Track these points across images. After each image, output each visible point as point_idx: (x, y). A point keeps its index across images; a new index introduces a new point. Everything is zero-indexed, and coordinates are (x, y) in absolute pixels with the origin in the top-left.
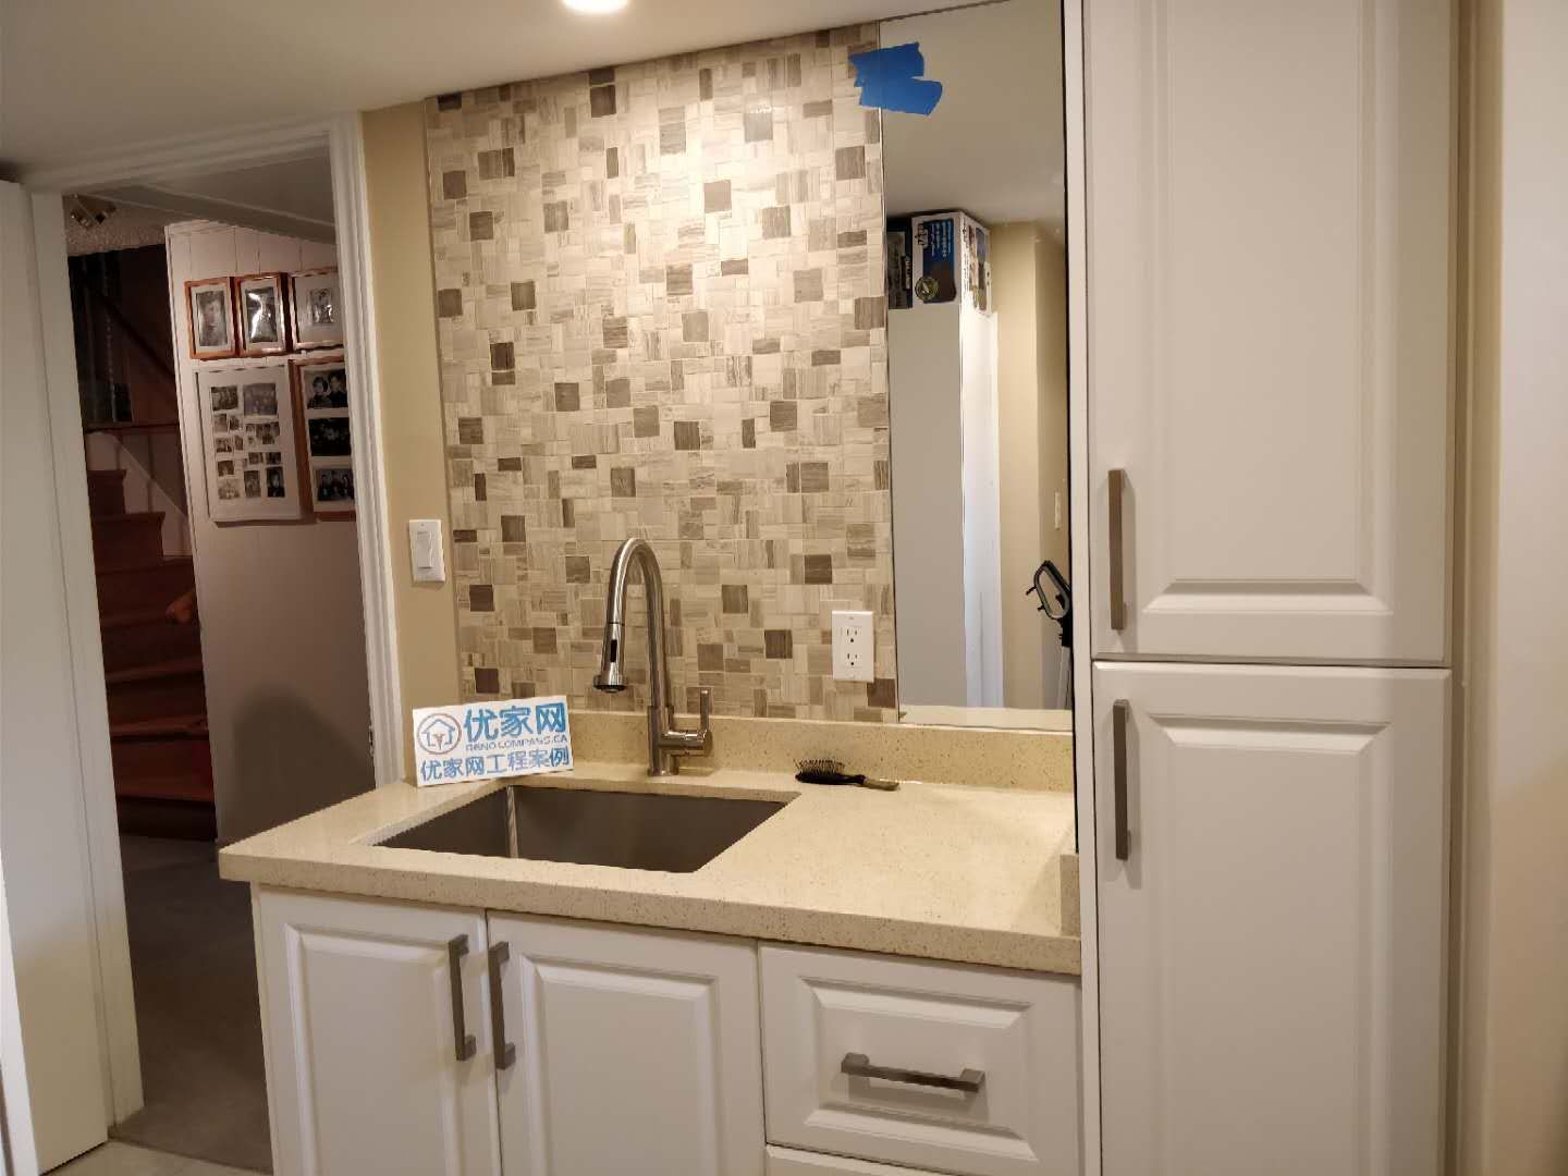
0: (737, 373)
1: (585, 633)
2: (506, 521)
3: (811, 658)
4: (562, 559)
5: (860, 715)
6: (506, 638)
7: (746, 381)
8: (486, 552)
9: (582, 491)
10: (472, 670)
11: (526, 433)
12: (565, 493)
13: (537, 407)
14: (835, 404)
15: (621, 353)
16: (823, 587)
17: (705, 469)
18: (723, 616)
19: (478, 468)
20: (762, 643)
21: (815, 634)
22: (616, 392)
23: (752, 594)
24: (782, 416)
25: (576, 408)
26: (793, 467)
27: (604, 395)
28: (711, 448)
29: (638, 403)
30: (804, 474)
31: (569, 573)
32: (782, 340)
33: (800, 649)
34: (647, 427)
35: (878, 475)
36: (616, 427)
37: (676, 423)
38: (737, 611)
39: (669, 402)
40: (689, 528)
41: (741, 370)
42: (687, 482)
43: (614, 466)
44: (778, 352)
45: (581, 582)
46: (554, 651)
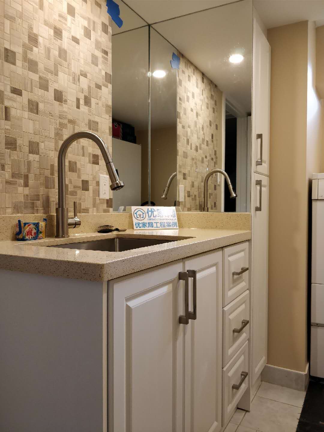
0: (75, 79)
1: (13, 175)
3: (93, 191)
4: (3, 136)
5: (105, 211)
7: (78, 84)
9: (15, 105)
12: (7, 103)
14: (100, 104)
15: (35, 49)
16: (97, 166)
17: (64, 112)
18: (68, 173)
20: (81, 185)
21: (95, 182)
22: (32, 65)
23: (78, 165)
24: (87, 102)
25: (14, 64)
26: (90, 121)
27: (27, 64)
28: (66, 104)
29: (41, 74)
30: (93, 124)
31: (6, 144)
32: (88, 75)
33: (91, 188)
34: (44, 86)
35: (110, 131)
36: (32, 80)
37: (55, 89)
38: (73, 172)
39: (53, 79)
40: (58, 134)
41: (77, 78)
42: (58, 115)
43: (30, 98)
44: (87, 78)
45: (12, 150)
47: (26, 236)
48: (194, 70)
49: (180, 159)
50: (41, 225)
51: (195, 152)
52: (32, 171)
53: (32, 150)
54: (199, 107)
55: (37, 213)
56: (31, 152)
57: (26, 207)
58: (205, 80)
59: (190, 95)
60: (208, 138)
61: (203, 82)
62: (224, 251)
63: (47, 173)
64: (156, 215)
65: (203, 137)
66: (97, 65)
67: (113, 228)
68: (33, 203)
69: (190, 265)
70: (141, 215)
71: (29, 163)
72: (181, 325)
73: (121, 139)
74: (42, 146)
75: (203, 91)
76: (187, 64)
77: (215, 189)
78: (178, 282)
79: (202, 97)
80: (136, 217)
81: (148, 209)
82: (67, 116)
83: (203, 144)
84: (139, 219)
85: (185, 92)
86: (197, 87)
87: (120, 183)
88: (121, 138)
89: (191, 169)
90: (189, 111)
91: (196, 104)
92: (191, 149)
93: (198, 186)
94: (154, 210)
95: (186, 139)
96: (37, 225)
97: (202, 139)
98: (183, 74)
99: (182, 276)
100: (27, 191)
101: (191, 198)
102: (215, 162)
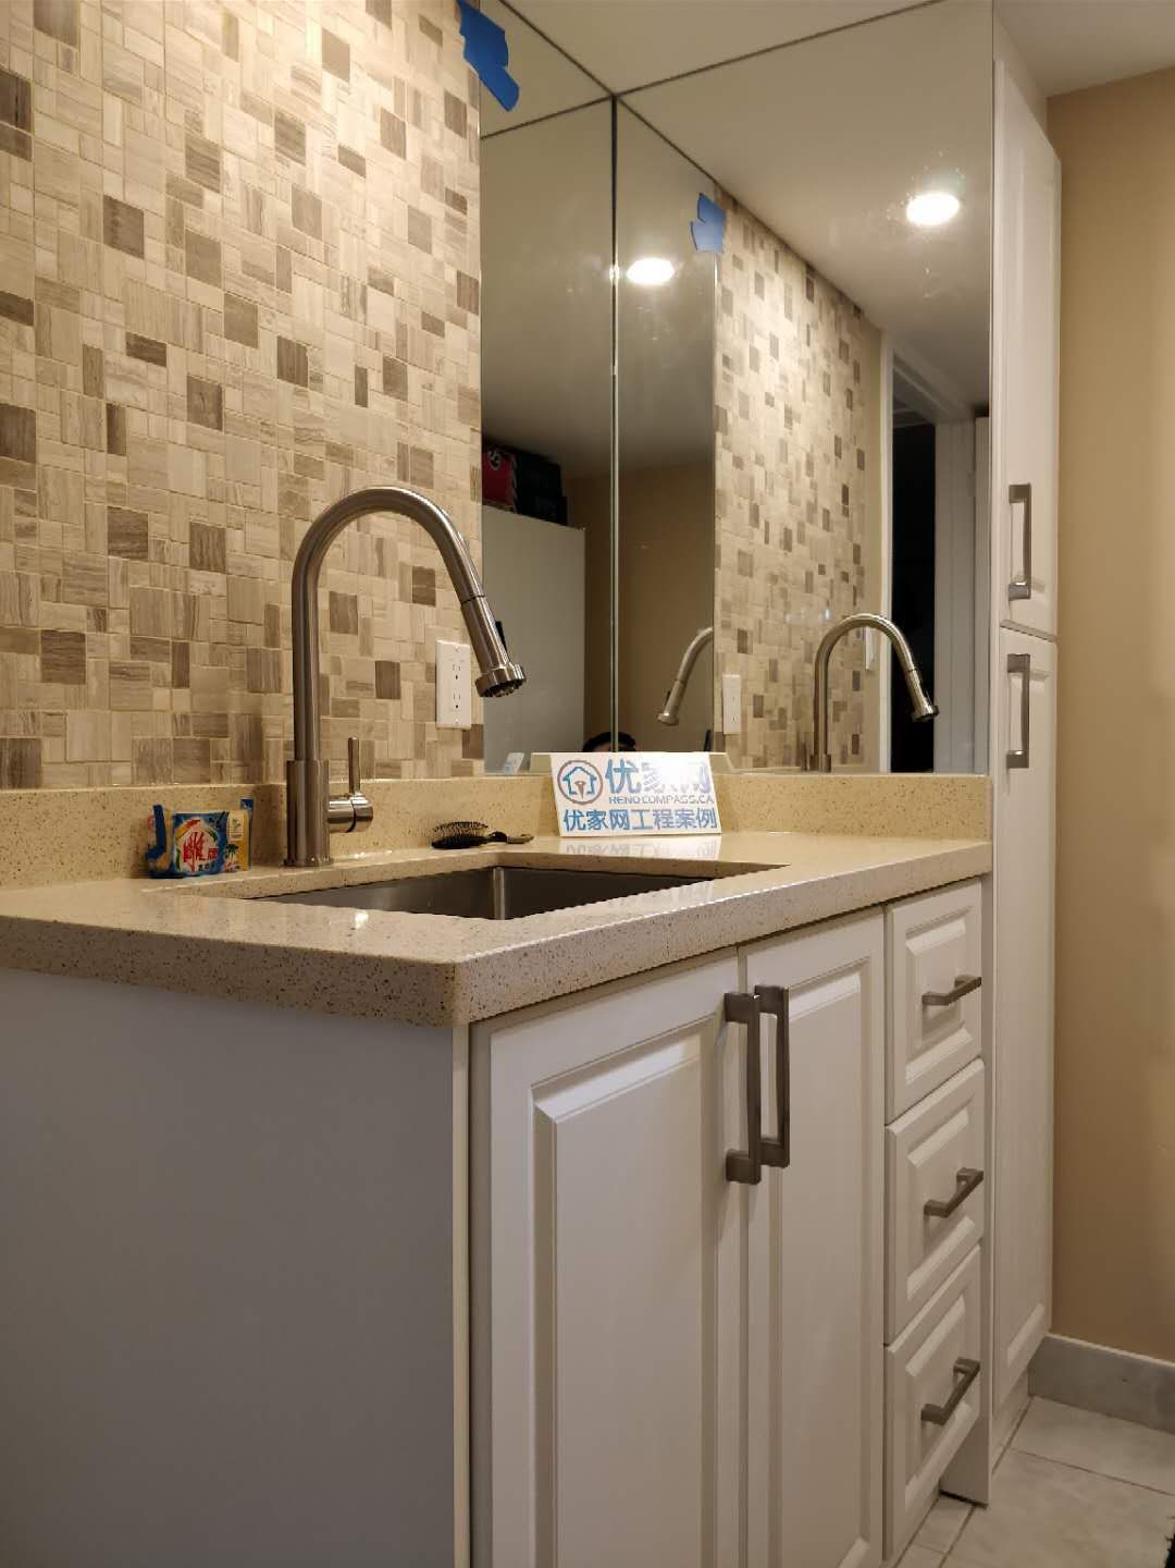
0: (352, 300)
1: (137, 647)
3: (416, 700)
4: (99, 509)
5: (459, 770)
7: (361, 317)
9: (141, 397)
11: (45, 260)
12: (114, 392)
13: (70, 221)
14: (440, 386)
15: (209, 197)
16: (426, 608)
17: (312, 418)
18: (328, 634)
20: (371, 678)
21: (420, 669)
22: (201, 256)
23: (364, 609)
24: (394, 380)
25: (139, 253)
26: (402, 447)
27: (182, 252)
28: (321, 391)
29: (231, 287)
30: (414, 461)
31: (112, 537)
32: (397, 283)
33: (407, 688)
34: (243, 327)
35: (473, 482)
36: (199, 310)
37: (279, 338)
38: (346, 632)
39: (273, 304)
40: (292, 500)
41: (356, 297)
42: (292, 429)
43: (193, 372)
44: (392, 295)
45: (132, 558)
46: (82, 680)
47: (181, 860)
48: (776, 252)
49: (725, 581)
50: (235, 821)
51: (782, 552)
52: (201, 632)
53: (201, 554)
54: (794, 390)
55: (221, 780)
56: (199, 562)
57: (180, 759)
58: (817, 291)
59: (762, 345)
60: (830, 500)
61: (810, 297)
62: (889, 915)
63: (255, 636)
64: (639, 784)
65: (813, 500)
66: (428, 249)
67: (486, 833)
68: (205, 746)
69: (765, 970)
70: (584, 783)
71: (191, 604)
72: (735, 1186)
73: (512, 510)
74: (235, 540)
75: (812, 330)
76: (753, 233)
77: (857, 685)
78: (723, 1027)
79: (806, 353)
80: (566, 791)
81: (610, 762)
82: (323, 434)
83: (811, 520)
84: (578, 797)
85: (745, 337)
86: (789, 315)
87: (510, 671)
88: (514, 507)
89: (766, 618)
90: (758, 403)
91: (784, 378)
92: (767, 541)
93: (794, 678)
94: (632, 764)
95: (746, 504)
96: (219, 822)
97: (809, 504)
98: (737, 271)
99: (736, 1008)
100: (182, 701)
101: (765, 720)
102: (855, 589)
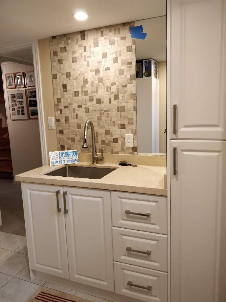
0: (108, 89)
1: (80, 138)
2: (66, 117)
3: (121, 143)
4: (76, 125)
5: (130, 153)
6: (66, 139)
7: (110, 90)
8: (62, 123)
9: (79, 112)
10: (60, 145)
11: (69, 101)
12: (77, 112)
13: (71, 96)
14: (126, 95)
15: (87, 85)
16: (124, 130)
17: (102, 108)
18: (105, 135)
19: (60, 108)
20: (113, 140)
21: (122, 138)
22: (85, 93)
23: (111, 131)
24: (116, 97)
26: (118, 107)
28: (103, 103)
29: (90, 95)
30: (120, 108)
31: (77, 127)
33: (119, 141)
34: (91, 100)
35: (134, 108)
36: (86, 100)
37: (97, 99)
38: (108, 134)
39: (95, 95)
42: (99, 110)
43: (86, 107)
44: (116, 85)
46: (75, 142)
82: (104, 109)
